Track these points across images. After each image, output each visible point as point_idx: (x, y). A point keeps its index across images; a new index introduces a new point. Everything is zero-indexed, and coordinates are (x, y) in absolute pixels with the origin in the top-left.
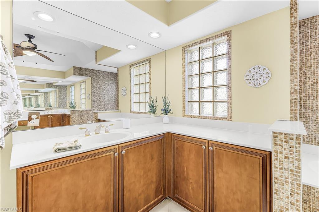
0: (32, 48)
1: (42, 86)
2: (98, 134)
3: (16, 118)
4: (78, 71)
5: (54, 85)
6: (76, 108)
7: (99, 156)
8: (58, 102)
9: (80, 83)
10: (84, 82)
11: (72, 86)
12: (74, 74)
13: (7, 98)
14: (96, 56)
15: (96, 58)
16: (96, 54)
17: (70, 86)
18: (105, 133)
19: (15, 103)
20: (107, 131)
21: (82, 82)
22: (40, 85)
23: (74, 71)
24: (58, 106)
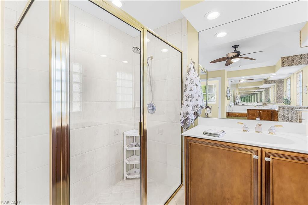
0: (236, 55)
1: (260, 83)
2: (259, 132)
3: (197, 109)
4: (287, 61)
5: (268, 80)
6: (291, 104)
7: (235, 150)
8: (276, 97)
9: (297, 74)
10: (300, 72)
11: (288, 78)
12: (283, 66)
13: (193, 97)
14: (300, 37)
15: (300, 41)
16: (300, 35)
17: (287, 79)
18: (269, 134)
19: (197, 100)
20: (271, 132)
21: (298, 73)
22: (258, 82)
23: (282, 63)
24: (276, 102)
